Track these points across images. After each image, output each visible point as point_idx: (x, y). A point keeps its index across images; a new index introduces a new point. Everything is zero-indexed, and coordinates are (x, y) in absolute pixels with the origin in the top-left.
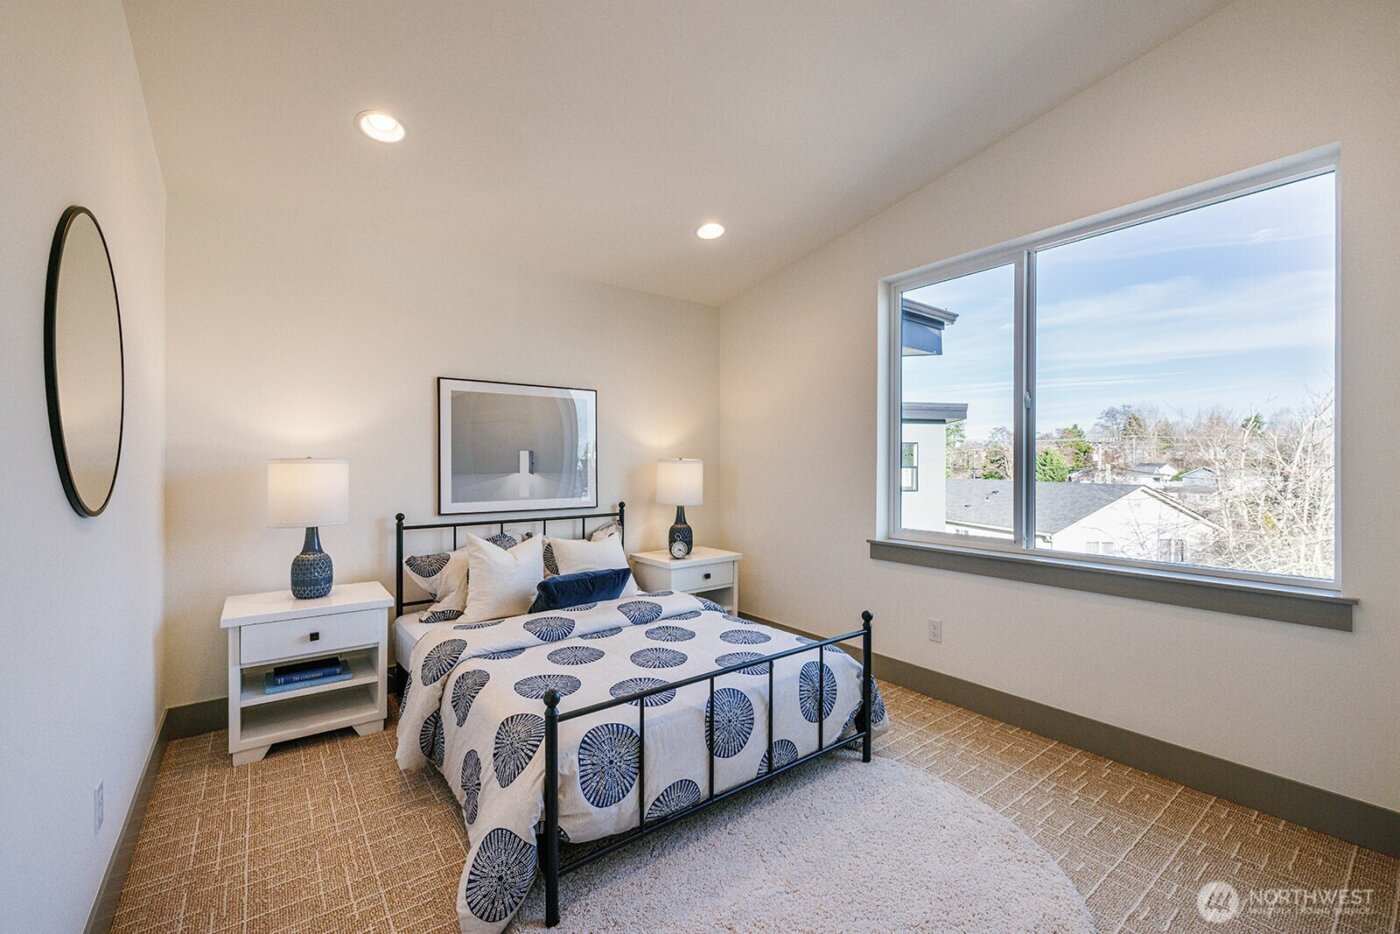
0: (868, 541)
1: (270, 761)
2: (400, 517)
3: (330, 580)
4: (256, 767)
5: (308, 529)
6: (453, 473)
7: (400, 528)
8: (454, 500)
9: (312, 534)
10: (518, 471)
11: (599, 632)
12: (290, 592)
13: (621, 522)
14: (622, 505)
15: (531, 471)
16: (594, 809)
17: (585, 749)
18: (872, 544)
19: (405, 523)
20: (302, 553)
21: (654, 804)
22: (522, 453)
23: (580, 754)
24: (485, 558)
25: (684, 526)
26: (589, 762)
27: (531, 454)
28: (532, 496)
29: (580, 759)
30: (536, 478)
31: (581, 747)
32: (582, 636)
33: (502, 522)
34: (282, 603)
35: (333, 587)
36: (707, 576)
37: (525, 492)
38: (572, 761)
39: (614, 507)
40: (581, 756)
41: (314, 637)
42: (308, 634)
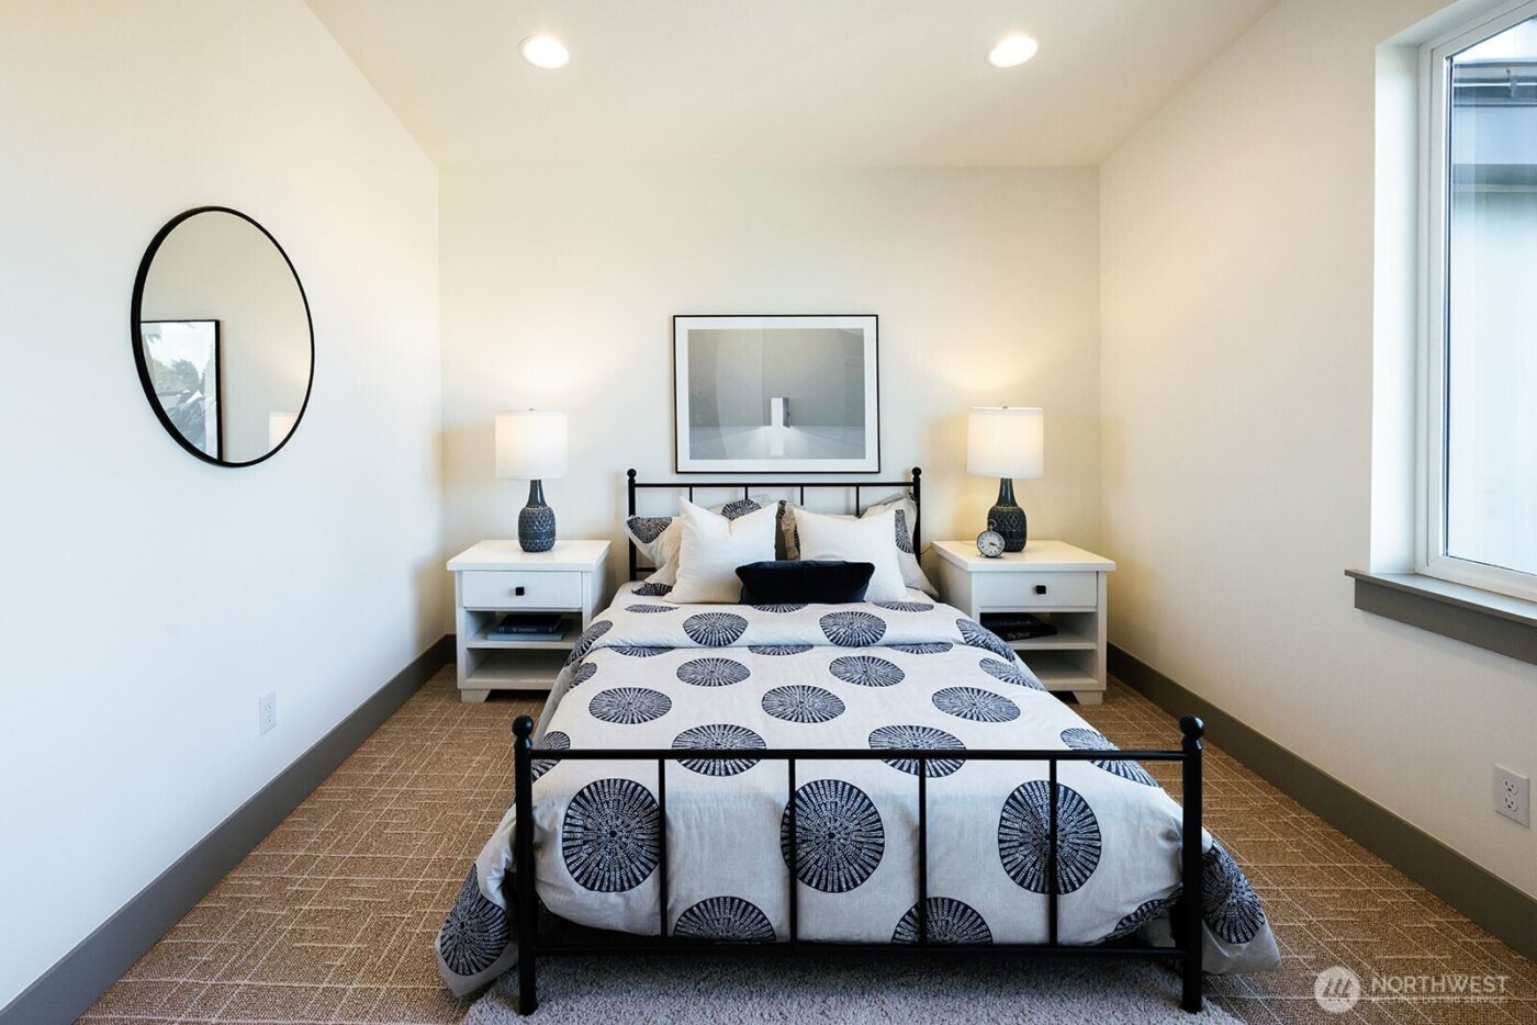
0: (1348, 573)
1: (490, 704)
2: (632, 473)
3: (552, 534)
4: (476, 708)
5: (532, 481)
6: (691, 425)
7: (632, 486)
8: (693, 457)
9: (536, 486)
10: (768, 422)
11: (779, 646)
12: (517, 542)
13: (916, 496)
14: (917, 472)
15: (787, 424)
16: (578, 889)
17: (579, 804)
18: (1357, 580)
19: (638, 480)
20: (527, 506)
21: (684, 915)
22: (774, 401)
23: (570, 808)
24: (693, 528)
25: (1011, 508)
26: (580, 823)
27: (786, 401)
28: (788, 455)
29: (567, 816)
30: (792, 431)
31: (574, 800)
32: (752, 648)
33: (746, 486)
34: (508, 552)
35: (556, 542)
36: (1041, 590)
37: (778, 449)
38: (556, 814)
39: (906, 473)
40: (570, 812)
41: (520, 591)
42: (514, 587)
